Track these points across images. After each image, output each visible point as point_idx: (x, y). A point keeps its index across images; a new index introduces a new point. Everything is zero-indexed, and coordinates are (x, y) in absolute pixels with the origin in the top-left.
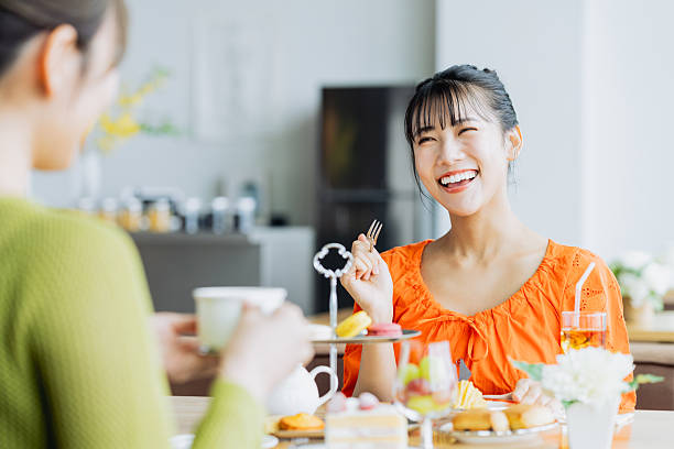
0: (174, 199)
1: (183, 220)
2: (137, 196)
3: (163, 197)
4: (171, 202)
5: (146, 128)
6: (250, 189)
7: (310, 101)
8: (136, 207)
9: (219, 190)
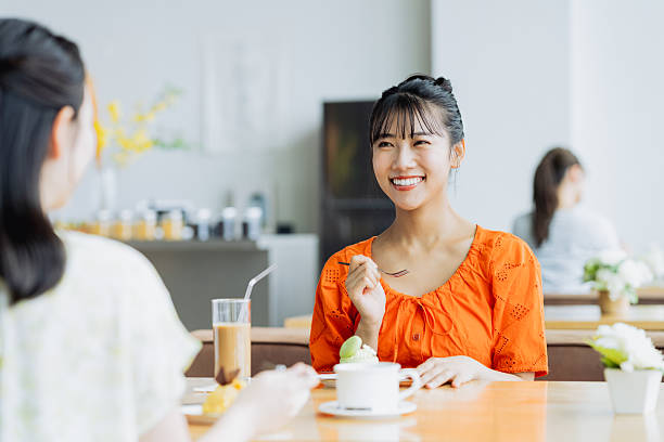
0: (186, 210)
1: (195, 228)
2: (152, 208)
3: (176, 208)
4: (183, 213)
5: (158, 143)
6: (257, 199)
7: (313, 117)
8: (151, 217)
9: (229, 201)
